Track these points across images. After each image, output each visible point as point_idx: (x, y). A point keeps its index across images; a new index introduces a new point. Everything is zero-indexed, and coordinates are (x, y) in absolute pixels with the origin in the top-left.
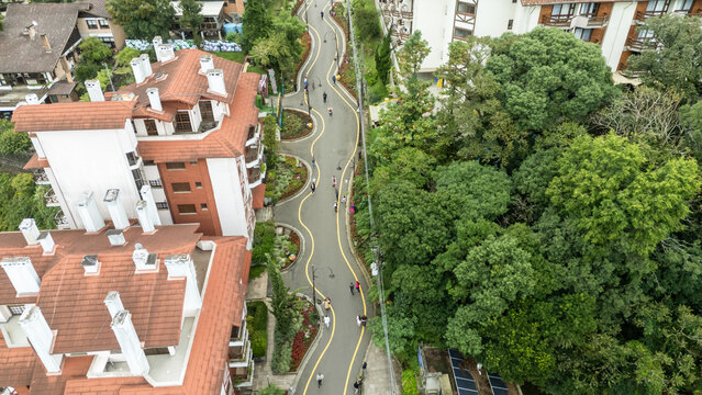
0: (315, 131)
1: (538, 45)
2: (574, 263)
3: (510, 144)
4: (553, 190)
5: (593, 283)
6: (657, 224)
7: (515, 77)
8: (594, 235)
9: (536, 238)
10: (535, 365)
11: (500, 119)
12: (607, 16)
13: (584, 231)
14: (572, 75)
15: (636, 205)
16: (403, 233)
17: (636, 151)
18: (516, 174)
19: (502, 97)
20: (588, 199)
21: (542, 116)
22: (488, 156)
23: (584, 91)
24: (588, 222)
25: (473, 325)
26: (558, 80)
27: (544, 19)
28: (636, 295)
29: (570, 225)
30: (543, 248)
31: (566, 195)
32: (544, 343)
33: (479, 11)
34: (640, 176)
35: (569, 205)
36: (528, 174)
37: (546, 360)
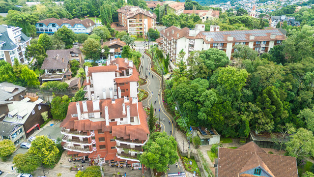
0: (148, 83)
1: (211, 51)
2: (225, 95)
3: (207, 73)
4: (219, 80)
5: (230, 99)
6: (240, 83)
7: (207, 58)
8: (228, 88)
9: (216, 91)
10: (220, 120)
11: (204, 67)
12: (226, 47)
13: (226, 87)
14: (219, 57)
15: (235, 79)
16: (185, 94)
17: (234, 69)
18: (210, 80)
19: (205, 63)
20: (226, 80)
21: (214, 66)
22: (203, 76)
23: (223, 60)
24: (227, 85)
25: (205, 112)
26: (216, 58)
27: (211, 47)
28: (239, 102)
29: (223, 86)
30: (218, 93)
31: (221, 80)
32: (221, 115)
33: (195, 46)
34: (235, 73)
35: (223, 82)
36: (213, 78)
37: (222, 118)
